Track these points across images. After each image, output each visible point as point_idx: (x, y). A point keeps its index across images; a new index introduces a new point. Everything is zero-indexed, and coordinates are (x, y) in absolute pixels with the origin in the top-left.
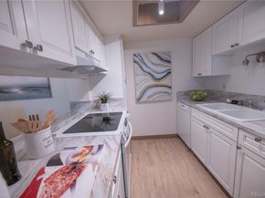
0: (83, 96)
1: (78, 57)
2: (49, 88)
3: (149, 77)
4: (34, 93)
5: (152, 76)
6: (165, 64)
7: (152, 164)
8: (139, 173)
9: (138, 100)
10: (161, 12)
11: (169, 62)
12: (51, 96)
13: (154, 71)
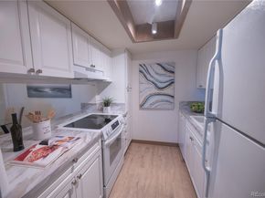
0: (90, 100)
1: (75, 72)
2: (70, 90)
3: (152, 86)
4: (59, 94)
5: (156, 85)
6: (168, 74)
7: (142, 166)
8: (128, 172)
9: (141, 106)
10: (154, 32)
11: (173, 72)
12: (71, 97)
13: (157, 80)
